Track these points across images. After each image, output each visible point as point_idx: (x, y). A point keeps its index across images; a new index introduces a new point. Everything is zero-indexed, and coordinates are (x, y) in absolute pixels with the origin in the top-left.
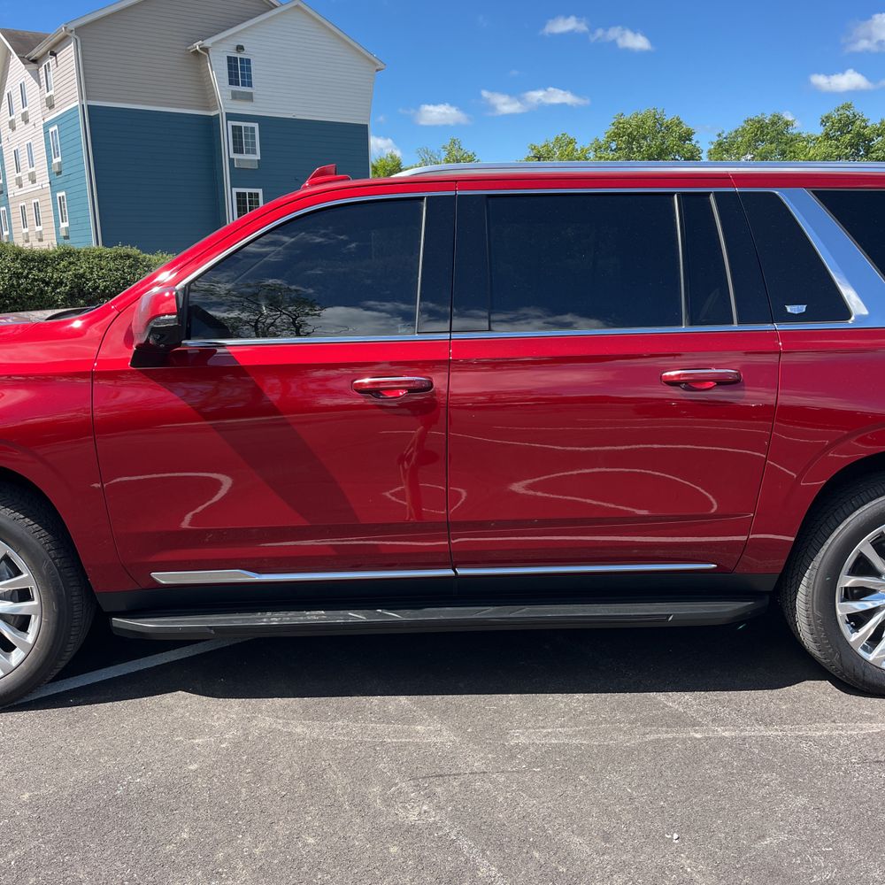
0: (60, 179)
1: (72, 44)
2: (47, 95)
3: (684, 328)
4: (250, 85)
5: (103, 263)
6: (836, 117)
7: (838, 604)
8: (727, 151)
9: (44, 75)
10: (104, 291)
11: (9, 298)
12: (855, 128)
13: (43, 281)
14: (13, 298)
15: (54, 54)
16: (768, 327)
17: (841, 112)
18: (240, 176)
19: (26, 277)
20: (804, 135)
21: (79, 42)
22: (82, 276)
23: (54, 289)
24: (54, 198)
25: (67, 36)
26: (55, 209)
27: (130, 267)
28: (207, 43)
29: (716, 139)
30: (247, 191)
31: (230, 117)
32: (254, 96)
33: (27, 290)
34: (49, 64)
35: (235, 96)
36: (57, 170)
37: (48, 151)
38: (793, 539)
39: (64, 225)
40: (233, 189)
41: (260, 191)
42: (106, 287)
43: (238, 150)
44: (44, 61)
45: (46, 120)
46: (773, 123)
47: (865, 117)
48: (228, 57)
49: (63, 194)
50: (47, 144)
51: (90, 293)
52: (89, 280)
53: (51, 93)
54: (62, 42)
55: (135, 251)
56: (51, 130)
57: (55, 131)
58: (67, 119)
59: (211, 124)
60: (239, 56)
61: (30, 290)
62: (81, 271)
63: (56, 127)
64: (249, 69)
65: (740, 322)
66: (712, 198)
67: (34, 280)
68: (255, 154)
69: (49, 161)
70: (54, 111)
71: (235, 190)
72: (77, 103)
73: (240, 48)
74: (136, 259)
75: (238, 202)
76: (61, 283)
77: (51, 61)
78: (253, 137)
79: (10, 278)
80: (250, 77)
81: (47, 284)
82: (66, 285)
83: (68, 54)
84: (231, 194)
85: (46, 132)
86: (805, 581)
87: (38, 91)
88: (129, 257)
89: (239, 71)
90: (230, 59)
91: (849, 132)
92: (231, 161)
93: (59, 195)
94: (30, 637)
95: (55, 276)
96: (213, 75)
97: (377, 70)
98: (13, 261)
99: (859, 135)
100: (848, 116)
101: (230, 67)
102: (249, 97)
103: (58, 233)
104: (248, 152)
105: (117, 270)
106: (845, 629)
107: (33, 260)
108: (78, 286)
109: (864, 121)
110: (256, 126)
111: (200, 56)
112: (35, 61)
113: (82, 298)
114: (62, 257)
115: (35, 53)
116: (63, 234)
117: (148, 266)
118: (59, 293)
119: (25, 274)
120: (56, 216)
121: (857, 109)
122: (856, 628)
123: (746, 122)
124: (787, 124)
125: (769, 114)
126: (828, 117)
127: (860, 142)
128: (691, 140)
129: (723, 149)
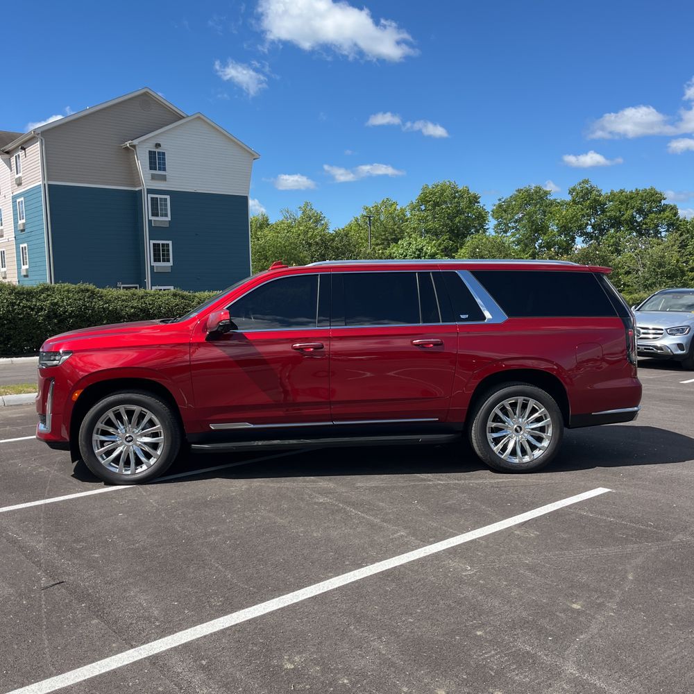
0: (23, 235)
1: (38, 143)
2: (17, 176)
3: (421, 324)
4: (164, 170)
5: (71, 295)
6: (578, 188)
7: (488, 434)
8: (505, 211)
9: (15, 162)
10: (71, 314)
11: (6, 320)
12: (592, 196)
13: (30, 307)
14: (9, 320)
15: (24, 149)
16: (454, 323)
17: (582, 185)
18: (156, 232)
19: (19, 305)
20: (559, 201)
21: (43, 141)
22: (56, 304)
23: (37, 313)
24: (17, 248)
25: (34, 137)
26: (18, 256)
27: (89, 298)
28: (135, 142)
29: (497, 203)
30: (161, 242)
31: (150, 191)
32: (167, 177)
33: (19, 314)
34: (19, 155)
35: (154, 177)
36: (22, 228)
37: (15, 214)
38: (467, 408)
39: (25, 267)
40: (151, 241)
41: (170, 243)
42: (72, 311)
43: (155, 214)
44: (16, 153)
45: (14, 194)
46: (536, 192)
47: (599, 189)
48: (149, 151)
49: (25, 245)
50: (15, 210)
51: (61, 315)
52: (61, 307)
53: (20, 175)
54: (31, 141)
55: (91, 287)
56: (18, 200)
57: (22, 201)
58: (31, 193)
59: (136, 197)
60: (157, 150)
61: (20, 314)
62: (56, 301)
63: (22, 199)
64: (164, 159)
65: (443, 322)
66: (431, 274)
67: (24, 307)
68: (167, 216)
69: (16, 222)
70: (21, 187)
71: (152, 242)
72: (41, 183)
73: (158, 145)
74: (93, 292)
75: (154, 250)
76: (42, 309)
77: (21, 153)
78: (166, 205)
79: (8, 306)
80: (164, 164)
81: (32, 309)
82: (45, 310)
83: (35, 150)
84: (149, 245)
85: (14, 202)
86: (474, 425)
87: (9, 173)
88: (88, 290)
89: (157, 160)
90: (150, 152)
91: (588, 199)
92: (150, 221)
93: (22, 246)
94: (159, 452)
95: (38, 304)
96: (139, 164)
97: (254, 159)
98: (10, 294)
99: (595, 200)
100: (587, 188)
101: (150, 158)
102: (164, 178)
103: (19, 272)
104: (162, 216)
105: (80, 299)
106: (492, 445)
107: (23, 294)
108: (53, 310)
109: (598, 191)
110: (168, 197)
111: (130, 151)
112: (7, 153)
113: (56, 318)
114: (42, 291)
115: (9, 147)
116: (24, 273)
117: (101, 297)
118: (41, 316)
119: (17, 303)
120: (18, 260)
121: (594, 183)
122: (496, 444)
123: (518, 191)
124: (546, 193)
125: (533, 186)
126: (574, 190)
127: (597, 205)
128: (479, 202)
129: (502, 210)
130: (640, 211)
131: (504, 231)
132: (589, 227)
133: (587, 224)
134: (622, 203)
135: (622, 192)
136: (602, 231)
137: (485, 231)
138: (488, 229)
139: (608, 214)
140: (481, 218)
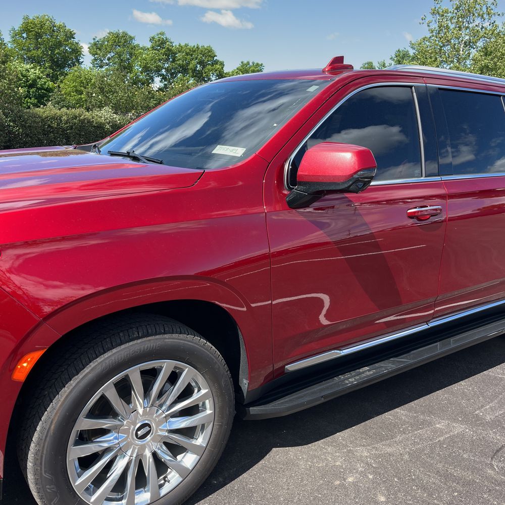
6: (157, 38)
12: (166, 46)
17: (160, 36)
20: (141, 46)
29: (92, 42)
46: (124, 36)
47: (172, 41)
91: (164, 48)
99: (168, 49)
100: (163, 39)
109: (171, 43)
121: (168, 36)
123: (109, 33)
124: (131, 38)
125: (121, 31)
126: (153, 38)
127: (170, 54)
128: (74, 38)
129: (97, 47)
130: (201, 63)
131: (99, 66)
132: (164, 70)
133: (163, 68)
134: (187, 54)
135: (186, 45)
136: (173, 75)
137: (80, 63)
138: (82, 62)
139: (178, 62)
140: (77, 52)
